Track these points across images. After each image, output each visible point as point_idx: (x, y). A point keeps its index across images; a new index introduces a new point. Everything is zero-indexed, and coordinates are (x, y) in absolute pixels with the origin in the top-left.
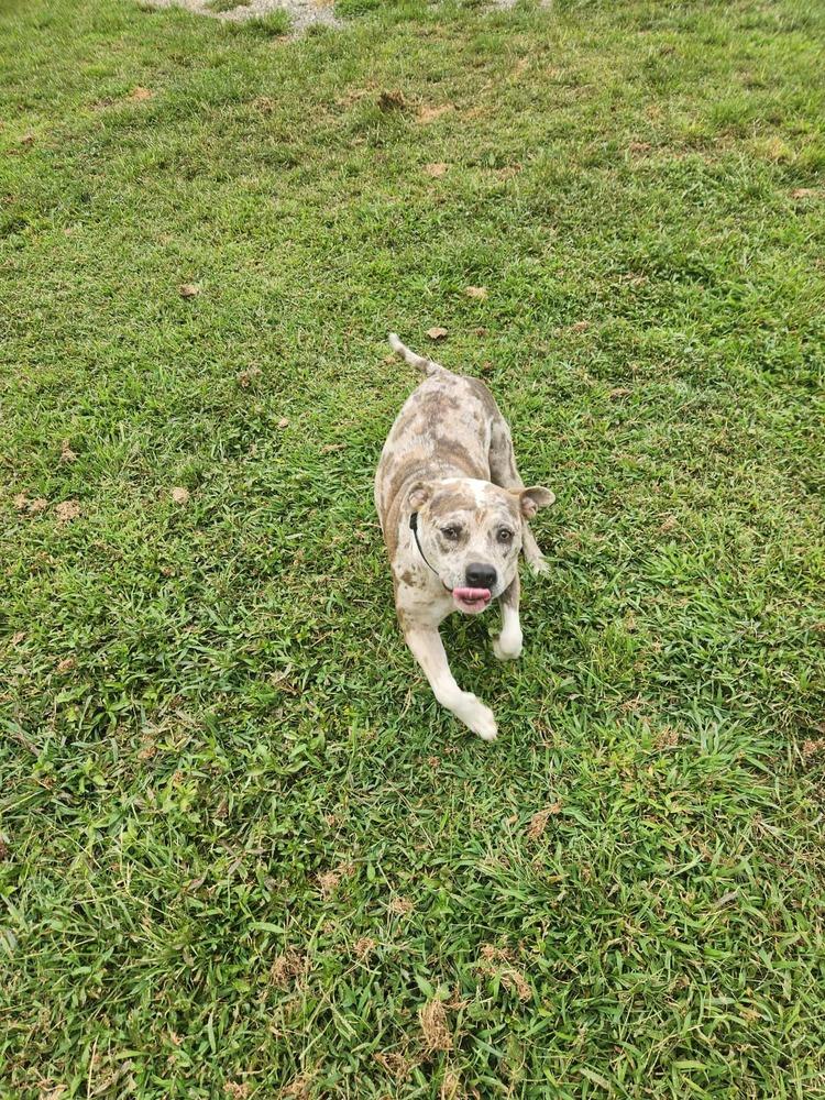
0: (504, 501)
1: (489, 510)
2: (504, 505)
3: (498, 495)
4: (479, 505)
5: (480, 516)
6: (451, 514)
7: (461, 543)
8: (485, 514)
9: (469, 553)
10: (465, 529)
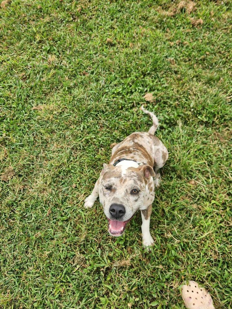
0: (136, 175)
1: (128, 179)
2: (135, 176)
3: (133, 172)
4: (123, 176)
5: (122, 181)
6: (108, 180)
7: (112, 193)
8: (125, 180)
9: (114, 198)
10: (114, 187)
